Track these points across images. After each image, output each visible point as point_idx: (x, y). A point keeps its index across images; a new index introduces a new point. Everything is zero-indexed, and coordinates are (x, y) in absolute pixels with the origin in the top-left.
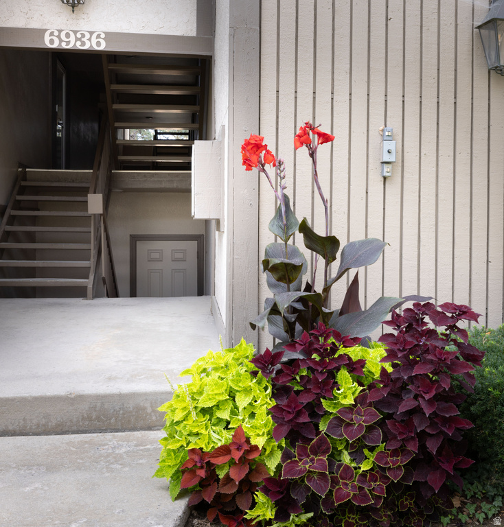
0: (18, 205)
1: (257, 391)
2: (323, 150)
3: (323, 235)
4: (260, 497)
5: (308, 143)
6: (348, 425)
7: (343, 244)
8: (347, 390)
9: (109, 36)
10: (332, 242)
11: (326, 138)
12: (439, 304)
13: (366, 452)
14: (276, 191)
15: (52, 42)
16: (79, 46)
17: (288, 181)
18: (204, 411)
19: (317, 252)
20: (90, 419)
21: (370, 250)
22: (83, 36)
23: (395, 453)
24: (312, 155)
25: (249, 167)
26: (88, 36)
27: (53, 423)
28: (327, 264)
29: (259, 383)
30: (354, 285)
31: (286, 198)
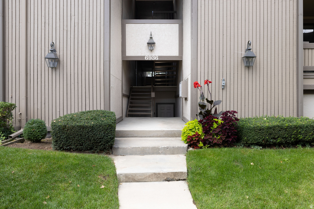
0: (132, 95)
1: (199, 126)
2: (210, 84)
3: (210, 100)
4: (201, 143)
5: (207, 83)
6: (215, 131)
7: (214, 101)
8: (215, 126)
9: (159, 57)
10: (212, 101)
11: (210, 82)
12: (231, 111)
13: (219, 136)
14: (200, 91)
15: (147, 59)
16: (152, 59)
17: (203, 90)
18: (190, 130)
19: (209, 103)
20: (165, 135)
21: (219, 102)
22: (153, 57)
23: (224, 135)
24: (208, 85)
25: (195, 87)
26: (154, 57)
27: (159, 135)
28: (211, 105)
29: (200, 125)
30: (216, 109)
31: (203, 93)
